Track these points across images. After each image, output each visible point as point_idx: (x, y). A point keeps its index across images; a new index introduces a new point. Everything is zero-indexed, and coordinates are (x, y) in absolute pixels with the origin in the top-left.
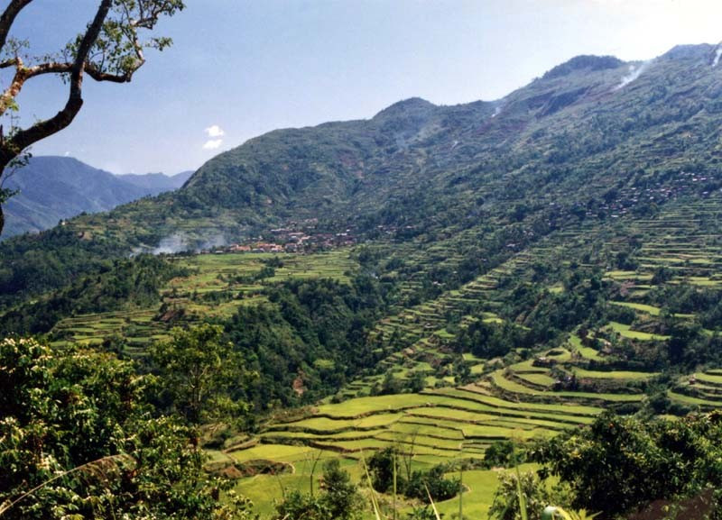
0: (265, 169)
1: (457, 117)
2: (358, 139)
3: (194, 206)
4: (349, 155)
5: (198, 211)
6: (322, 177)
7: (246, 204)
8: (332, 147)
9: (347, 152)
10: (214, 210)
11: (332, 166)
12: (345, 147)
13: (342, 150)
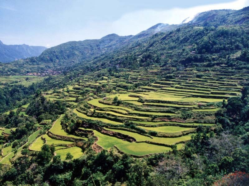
0: (61, 52)
1: (121, 39)
2: (92, 45)
3: (34, 62)
4: (87, 49)
5: (35, 63)
6: (76, 55)
7: (51, 62)
8: (83, 47)
9: (87, 48)
10: (40, 63)
11: (80, 52)
12: (87, 47)
13: (86, 48)
